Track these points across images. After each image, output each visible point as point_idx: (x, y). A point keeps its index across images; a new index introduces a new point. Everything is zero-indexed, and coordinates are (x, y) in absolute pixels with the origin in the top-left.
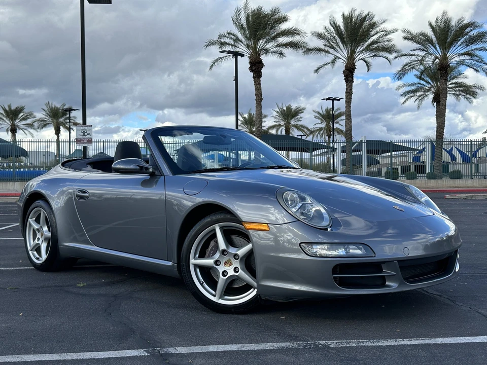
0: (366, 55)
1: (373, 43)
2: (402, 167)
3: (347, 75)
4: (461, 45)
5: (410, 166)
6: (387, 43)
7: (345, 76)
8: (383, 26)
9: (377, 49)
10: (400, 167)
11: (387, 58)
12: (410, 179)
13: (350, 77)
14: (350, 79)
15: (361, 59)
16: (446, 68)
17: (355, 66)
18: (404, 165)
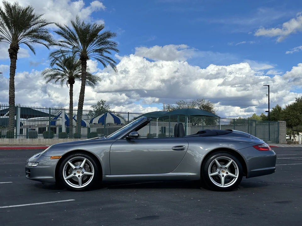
0: (28, 39)
1: (33, 31)
2: (39, 128)
3: (12, 53)
4: (95, 44)
5: (45, 128)
6: (44, 33)
7: (10, 54)
8: (42, 18)
9: (37, 37)
10: (38, 128)
11: (45, 45)
12: (63, 138)
13: (14, 55)
14: (14, 56)
15: (24, 43)
16: (86, 59)
17: (18, 47)
18: (41, 127)
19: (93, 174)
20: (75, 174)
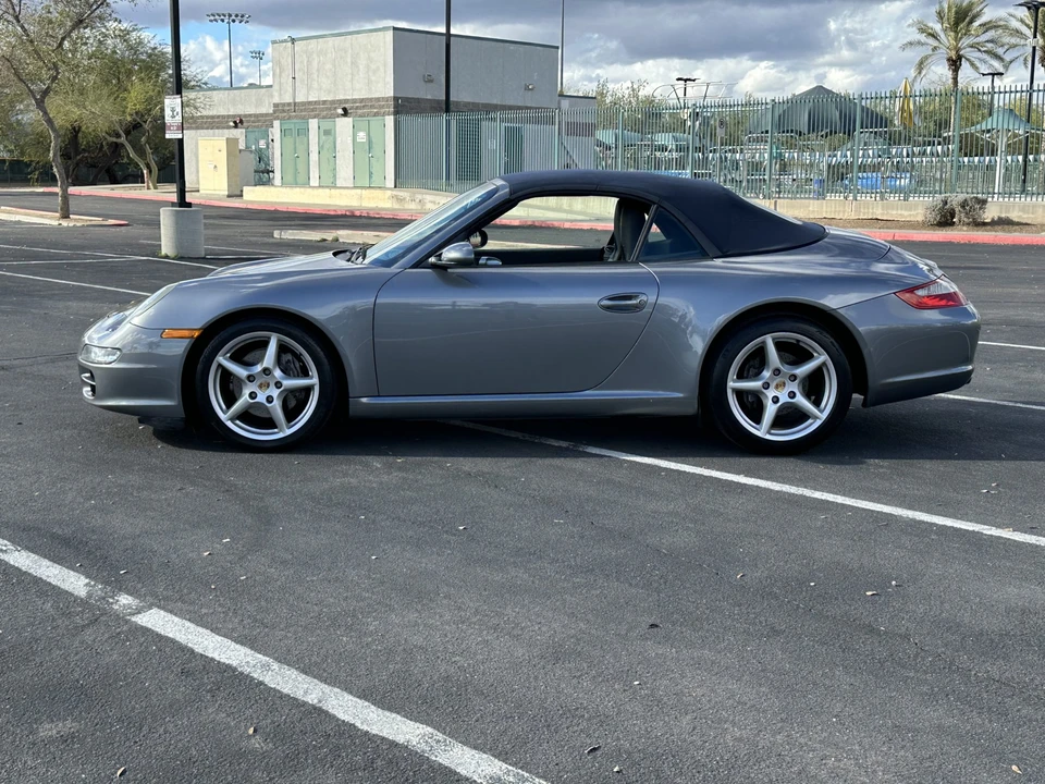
19: (314, 380)
20: (253, 395)
